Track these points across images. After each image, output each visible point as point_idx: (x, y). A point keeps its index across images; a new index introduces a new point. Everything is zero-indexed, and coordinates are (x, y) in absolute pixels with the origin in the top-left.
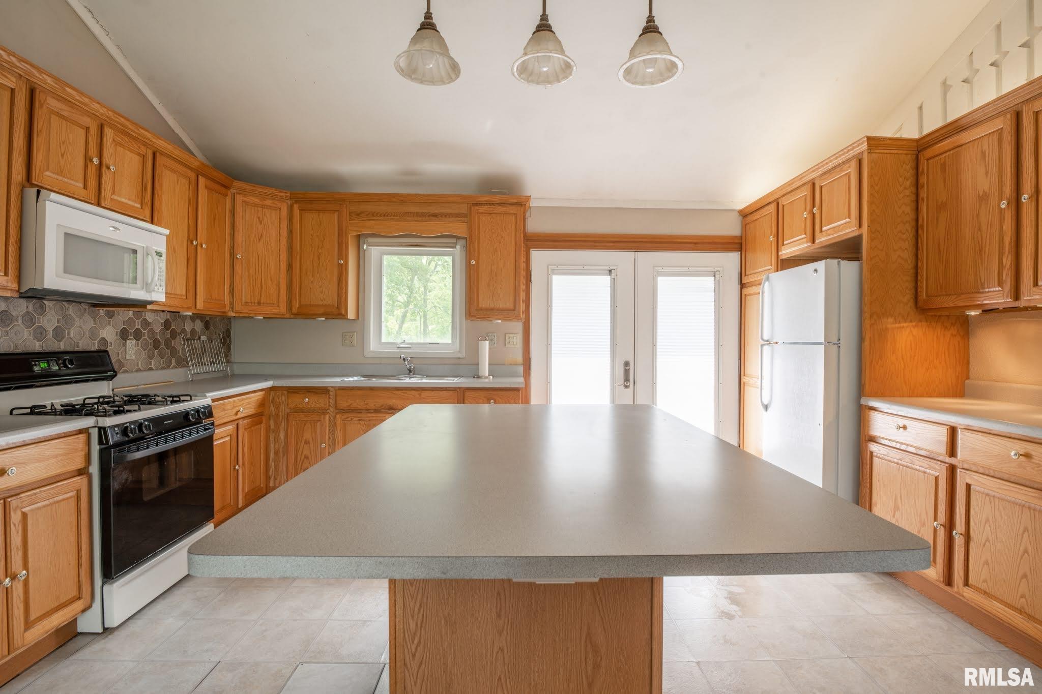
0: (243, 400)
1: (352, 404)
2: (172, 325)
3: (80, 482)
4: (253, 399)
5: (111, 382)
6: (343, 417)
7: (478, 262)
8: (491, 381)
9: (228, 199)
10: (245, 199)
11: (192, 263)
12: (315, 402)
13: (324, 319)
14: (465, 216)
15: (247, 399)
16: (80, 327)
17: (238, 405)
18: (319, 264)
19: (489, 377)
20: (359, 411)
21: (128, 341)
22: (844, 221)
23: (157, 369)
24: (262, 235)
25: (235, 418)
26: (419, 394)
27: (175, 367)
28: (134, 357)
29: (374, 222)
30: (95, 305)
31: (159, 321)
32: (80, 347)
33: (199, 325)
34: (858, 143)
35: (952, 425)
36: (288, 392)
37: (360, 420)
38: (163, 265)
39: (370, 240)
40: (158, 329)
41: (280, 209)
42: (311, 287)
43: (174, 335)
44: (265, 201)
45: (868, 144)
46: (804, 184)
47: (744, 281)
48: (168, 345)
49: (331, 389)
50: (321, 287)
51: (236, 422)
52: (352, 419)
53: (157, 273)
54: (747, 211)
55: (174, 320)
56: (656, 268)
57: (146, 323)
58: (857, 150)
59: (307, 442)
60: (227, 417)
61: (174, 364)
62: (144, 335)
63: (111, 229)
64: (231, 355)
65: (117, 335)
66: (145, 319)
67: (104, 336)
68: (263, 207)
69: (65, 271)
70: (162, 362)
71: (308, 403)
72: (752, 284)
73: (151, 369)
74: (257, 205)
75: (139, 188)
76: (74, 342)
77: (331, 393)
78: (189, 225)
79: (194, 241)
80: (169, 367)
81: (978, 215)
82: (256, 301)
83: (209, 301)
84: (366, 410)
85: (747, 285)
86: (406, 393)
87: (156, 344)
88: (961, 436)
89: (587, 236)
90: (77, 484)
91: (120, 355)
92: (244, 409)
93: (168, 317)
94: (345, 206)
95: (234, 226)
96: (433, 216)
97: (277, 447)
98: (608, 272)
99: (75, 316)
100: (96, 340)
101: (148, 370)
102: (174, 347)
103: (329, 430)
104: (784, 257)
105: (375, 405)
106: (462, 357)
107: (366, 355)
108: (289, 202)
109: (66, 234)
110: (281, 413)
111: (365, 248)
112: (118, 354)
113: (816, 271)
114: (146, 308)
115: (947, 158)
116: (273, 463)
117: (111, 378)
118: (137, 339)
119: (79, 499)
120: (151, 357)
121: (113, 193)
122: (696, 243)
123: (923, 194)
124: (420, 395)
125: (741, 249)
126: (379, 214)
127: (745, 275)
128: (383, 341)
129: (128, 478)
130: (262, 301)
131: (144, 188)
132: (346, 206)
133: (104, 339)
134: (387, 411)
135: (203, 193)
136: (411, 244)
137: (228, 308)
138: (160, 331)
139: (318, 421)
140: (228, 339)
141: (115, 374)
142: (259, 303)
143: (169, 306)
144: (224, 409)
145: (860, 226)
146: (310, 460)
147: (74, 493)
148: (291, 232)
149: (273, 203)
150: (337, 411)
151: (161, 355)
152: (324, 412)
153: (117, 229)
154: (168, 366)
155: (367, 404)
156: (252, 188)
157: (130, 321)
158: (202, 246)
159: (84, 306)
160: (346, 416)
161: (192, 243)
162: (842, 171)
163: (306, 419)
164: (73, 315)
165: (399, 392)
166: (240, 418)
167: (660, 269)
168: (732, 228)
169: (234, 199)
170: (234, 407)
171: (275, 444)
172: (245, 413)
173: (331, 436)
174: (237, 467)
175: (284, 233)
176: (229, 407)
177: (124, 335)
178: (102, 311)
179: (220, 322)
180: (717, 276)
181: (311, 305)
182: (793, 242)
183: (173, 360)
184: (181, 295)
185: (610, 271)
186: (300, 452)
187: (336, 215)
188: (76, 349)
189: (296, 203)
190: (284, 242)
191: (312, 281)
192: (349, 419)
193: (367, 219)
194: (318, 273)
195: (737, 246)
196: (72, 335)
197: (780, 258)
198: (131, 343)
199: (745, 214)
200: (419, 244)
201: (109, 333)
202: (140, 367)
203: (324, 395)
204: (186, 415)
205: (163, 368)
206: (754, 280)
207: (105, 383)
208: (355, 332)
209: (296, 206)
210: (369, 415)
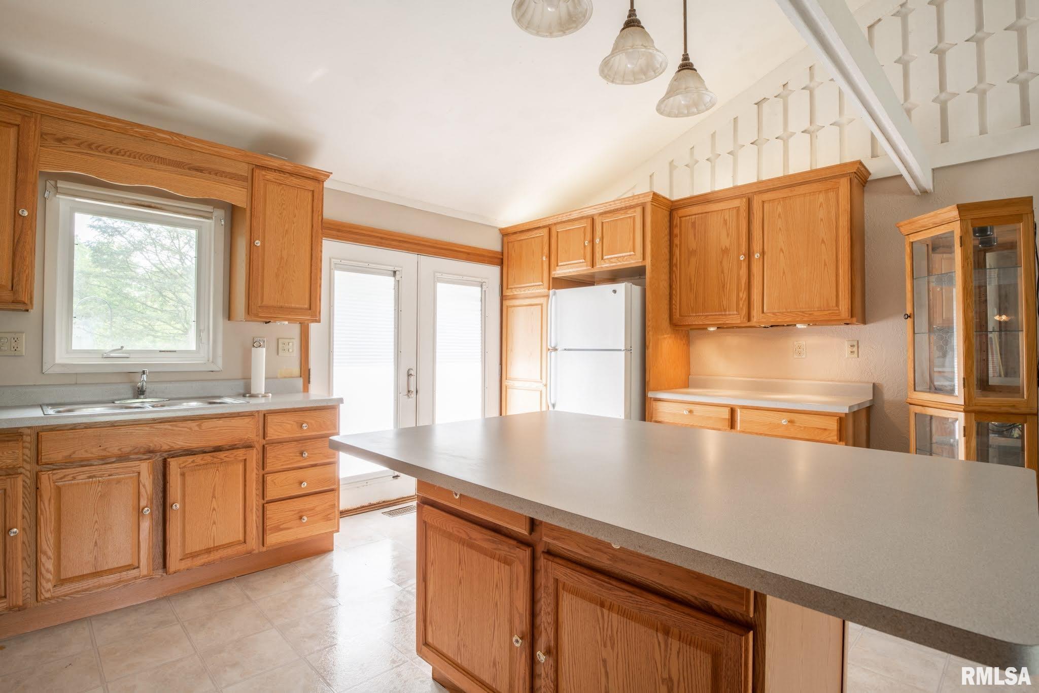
1: (74, 452)
6: (56, 477)
7: (263, 243)
8: (270, 401)
14: (245, 179)
19: (267, 395)
20: (85, 463)
22: (628, 254)
34: (645, 195)
35: (732, 406)
37: (89, 477)
39: (62, 184)
45: (653, 197)
46: (582, 218)
47: (507, 293)
49: (26, 431)
52: (74, 478)
54: (510, 231)
56: (436, 274)
58: (642, 200)
72: (514, 298)
77: (28, 438)
81: (721, 262)
84: (102, 460)
85: (508, 298)
88: (739, 413)
89: (373, 230)
94: (33, 120)
96: (197, 170)
98: (392, 273)
103: (24, 503)
104: (556, 276)
105: (119, 449)
106: (217, 369)
107: (48, 369)
111: (46, 195)
113: (615, 291)
115: (697, 219)
122: (469, 254)
123: (677, 241)
125: (502, 263)
126: (103, 147)
127: (507, 289)
128: (74, 347)
132: (36, 120)
134: (141, 456)
145: (644, 259)
150: (39, 468)
152: (12, 472)
155: (105, 450)
160: (61, 473)
162: (626, 213)
167: (438, 275)
168: (493, 244)
173: (27, 514)
180: (484, 287)
182: (569, 264)
185: (395, 272)
187: (13, 131)
192: (69, 477)
193: (77, 150)
195: (499, 261)
197: (552, 276)
199: (506, 234)
200: (153, 205)
203: (10, 443)
206: (519, 293)
210: (108, 466)
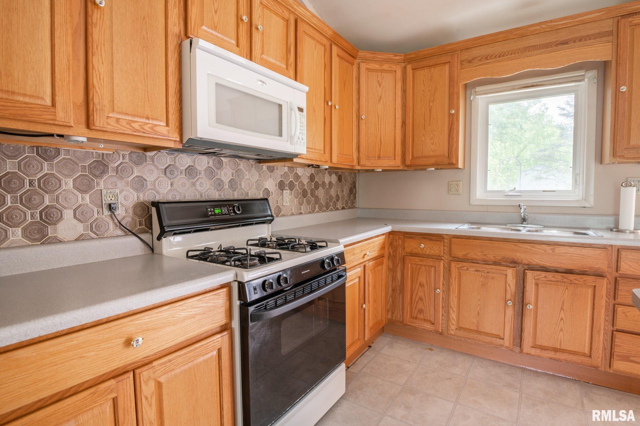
0: (369, 244)
1: (468, 253)
2: (316, 178)
3: (221, 340)
4: (376, 243)
5: (270, 225)
6: (459, 266)
7: (629, 87)
9: (355, 68)
10: (367, 66)
11: (328, 121)
12: (430, 248)
13: (433, 169)
14: (610, 34)
15: (373, 243)
16: (249, 179)
17: (365, 249)
18: (430, 117)
19: (636, 231)
20: (475, 261)
21: (284, 191)
23: (305, 214)
24: (381, 97)
25: (362, 261)
26: (551, 249)
27: (318, 212)
28: (289, 204)
29: (488, 65)
30: (260, 161)
31: (306, 175)
32: (250, 196)
33: (334, 179)
36: (405, 237)
37: (476, 271)
38: (304, 120)
39: (478, 89)
40: (306, 181)
41: (395, 71)
42: (423, 140)
43: (317, 186)
44: (383, 65)
48: (313, 194)
49: (445, 237)
50: (432, 139)
51: (364, 264)
52: (468, 269)
53: (298, 128)
55: (317, 174)
57: (297, 177)
59: (421, 285)
60: (357, 260)
61: (317, 209)
62: (296, 186)
63: (260, 83)
64: (356, 202)
65: (276, 185)
66: (296, 173)
67: (267, 187)
68: (382, 71)
69: (218, 122)
70: (309, 208)
71: (423, 248)
73: (301, 213)
74: (377, 71)
75: (284, 50)
76: (245, 191)
77: (446, 241)
78: (325, 88)
79: (329, 102)
80: (314, 211)
82: (377, 156)
83: (341, 156)
84: (484, 261)
86: (534, 247)
87: (304, 194)
90: (217, 343)
91: (279, 203)
92: (370, 252)
93: (313, 172)
94: (456, 55)
95: (359, 92)
96: (563, 44)
97: (394, 284)
99: (245, 171)
100: (261, 190)
101: (299, 214)
102: (317, 196)
103: (443, 276)
105: (494, 257)
106: (589, 206)
107: (473, 202)
108: (403, 65)
109: (217, 84)
110: (398, 256)
111: (472, 99)
112: (277, 201)
114: (293, 161)
116: (391, 299)
117: (271, 221)
118: (291, 190)
119: (220, 358)
120: (301, 204)
121: (262, 53)
124: (553, 250)
126: (494, 56)
128: (489, 188)
129: (266, 335)
130: (381, 156)
131: (288, 51)
132: (458, 55)
133: (267, 189)
134: (509, 264)
135: (335, 59)
136: (525, 85)
137: (355, 163)
138: (307, 183)
139: (432, 266)
140: (354, 189)
141: (272, 218)
142: (379, 157)
143: (311, 159)
144: (354, 253)
146: (424, 301)
147: (215, 353)
148: (404, 91)
149: (390, 67)
150: (451, 259)
151: (308, 203)
152: (439, 258)
153: (263, 82)
154: (312, 212)
155: (485, 255)
156: (373, 55)
157: (285, 175)
158: (335, 108)
159: (251, 162)
160: (461, 264)
161: (328, 104)
163: (421, 263)
164: (243, 169)
165: (527, 246)
166: (366, 261)
169: (359, 67)
170: (362, 251)
171: (393, 282)
172: (370, 256)
173: (445, 283)
174: (364, 305)
175: (399, 93)
176: (358, 251)
177: (281, 186)
178: (265, 166)
179: (349, 176)
181: (422, 157)
183: (317, 206)
184: (320, 150)
186: (415, 293)
187: (447, 67)
188: (247, 198)
189: (408, 64)
190: (399, 101)
191: (424, 134)
192: (465, 268)
193: (480, 63)
194: (429, 126)
196: (243, 187)
198: (287, 192)
200: (535, 84)
201: (270, 184)
202: (293, 211)
203: (438, 242)
204: (322, 262)
205: (310, 213)
207: (265, 226)
208: (460, 181)
209: (409, 67)
210: (487, 266)
